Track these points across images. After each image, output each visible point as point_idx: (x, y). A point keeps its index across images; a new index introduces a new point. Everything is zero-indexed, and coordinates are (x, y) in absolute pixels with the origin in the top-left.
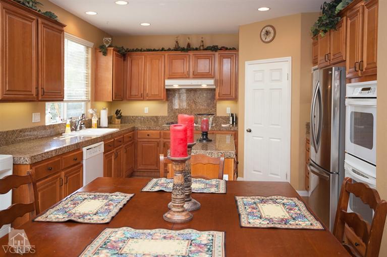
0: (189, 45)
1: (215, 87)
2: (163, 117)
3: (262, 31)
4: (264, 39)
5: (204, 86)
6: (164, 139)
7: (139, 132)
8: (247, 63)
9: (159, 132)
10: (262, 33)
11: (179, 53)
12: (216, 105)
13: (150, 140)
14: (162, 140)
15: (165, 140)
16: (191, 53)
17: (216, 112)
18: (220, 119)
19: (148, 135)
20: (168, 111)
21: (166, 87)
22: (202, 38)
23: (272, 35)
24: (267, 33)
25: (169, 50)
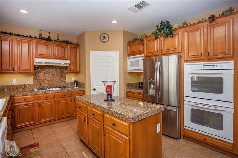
0: (49, 37)
1: (68, 65)
2: (30, 85)
3: (101, 36)
4: (102, 40)
5: (63, 64)
6: (38, 100)
7: (15, 98)
8: (91, 52)
9: (34, 96)
10: (101, 37)
11: (44, 41)
12: (66, 76)
13: (26, 103)
14: (36, 101)
15: (39, 102)
16: (52, 43)
17: (66, 80)
18: (69, 84)
19: (25, 100)
20: (34, 80)
21: (35, 64)
22: (58, 35)
23: (107, 38)
24: (104, 37)
25: (35, 38)
